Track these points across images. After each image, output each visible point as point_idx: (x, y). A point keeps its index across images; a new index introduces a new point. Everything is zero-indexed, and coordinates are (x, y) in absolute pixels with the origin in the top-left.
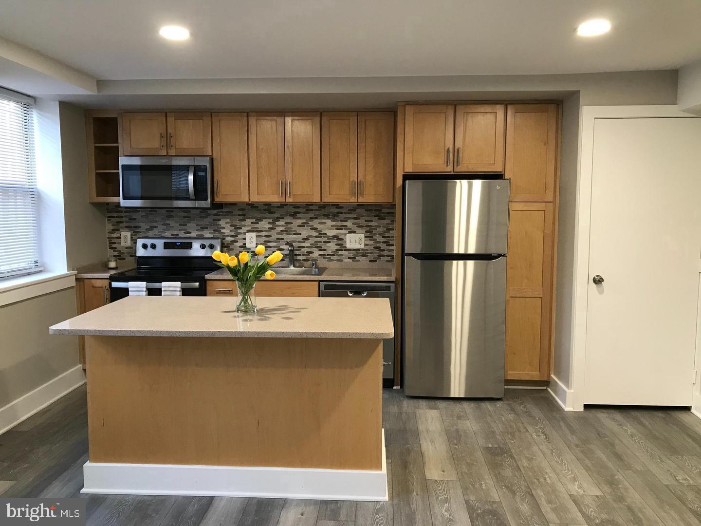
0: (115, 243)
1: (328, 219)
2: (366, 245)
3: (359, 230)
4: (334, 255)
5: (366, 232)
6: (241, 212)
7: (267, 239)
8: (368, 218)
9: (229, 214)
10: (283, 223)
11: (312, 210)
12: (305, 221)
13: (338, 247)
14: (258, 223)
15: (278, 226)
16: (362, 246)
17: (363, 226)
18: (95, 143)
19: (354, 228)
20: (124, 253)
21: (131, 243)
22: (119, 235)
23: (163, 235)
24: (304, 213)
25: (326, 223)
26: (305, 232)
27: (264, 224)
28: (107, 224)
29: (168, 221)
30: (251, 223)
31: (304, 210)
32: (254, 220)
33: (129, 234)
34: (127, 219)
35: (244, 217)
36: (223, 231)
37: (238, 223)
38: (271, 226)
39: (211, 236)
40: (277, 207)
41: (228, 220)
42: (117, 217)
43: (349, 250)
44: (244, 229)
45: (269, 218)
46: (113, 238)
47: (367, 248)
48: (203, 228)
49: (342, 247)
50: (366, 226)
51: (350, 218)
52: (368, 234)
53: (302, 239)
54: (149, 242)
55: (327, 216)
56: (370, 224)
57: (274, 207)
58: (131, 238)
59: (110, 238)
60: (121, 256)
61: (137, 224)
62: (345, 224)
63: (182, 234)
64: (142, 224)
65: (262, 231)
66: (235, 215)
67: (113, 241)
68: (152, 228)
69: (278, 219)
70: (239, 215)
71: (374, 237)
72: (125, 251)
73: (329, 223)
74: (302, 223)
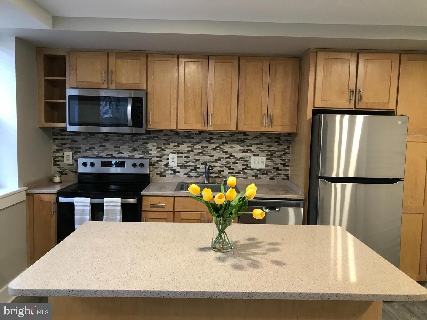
0: (59, 161)
1: (236, 144)
2: (267, 166)
3: (261, 154)
4: (241, 173)
5: (267, 155)
6: (165, 138)
7: (186, 159)
8: (269, 144)
9: (156, 138)
10: (200, 147)
11: (224, 137)
12: (217, 146)
13: (244, 167)
14: (180, 146)
15: (196, 149)
16: (264, 167)
17: (265, 151)
18: (45, 76)
19: (258, 151)
20: (66, 169)
21: (72, 161)
22: (62, 154)
23: (100, 155)
24: (217, 139)
25: (234, 147)
26: (217, 154)
27: (184, 148)
28: (52, 144)
29: (104, 144)
30: (174, 146)
31: (217, 137)
32: (176, 144)
33: (71, 154)
34: (70, 141)
35: (168, 141)
36: (150, 152)
37: (163, 146)
38: (190, 149)
39: (141, 156)
40: (195, 134)
41: (155, 144)
42: (61, 139)
43: (253, 169)
44: (168, 151)
45: (189, 143)
46: (58, 157)
47: (267, 168)
48: (134, 150)
49: (247, 167)
50: (267, 150)
51: (254, 144)
52: (269, 157)
53: (215, 160)
54: (88, 161)
55: (236, 142)
56: (270, 149)
57: (193, 134)
58: (73, 157)
59: (55, 157)
60: (63, 172)
61: (79, 146)
62: (250, 148)
63: (116, 155)
64: (82, 146)
65: (182, 153)
66: (161, 140)
67: (57, 159)
68: (91, 149)
69: (196, 143)
70: (164, 140)
71: (274, 159)
72: (67, 167)
73: (237, 147)
74: (215, 147)
